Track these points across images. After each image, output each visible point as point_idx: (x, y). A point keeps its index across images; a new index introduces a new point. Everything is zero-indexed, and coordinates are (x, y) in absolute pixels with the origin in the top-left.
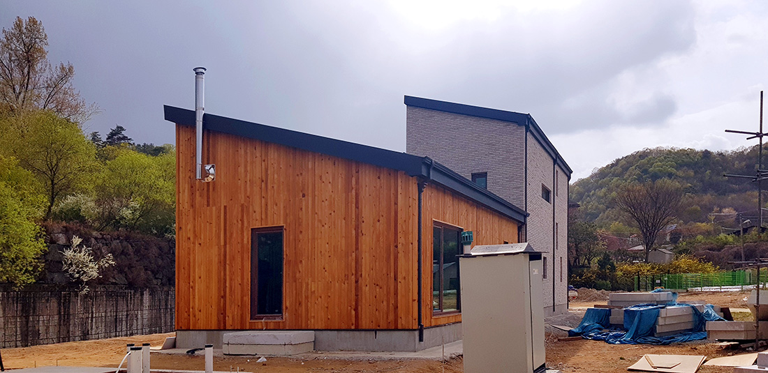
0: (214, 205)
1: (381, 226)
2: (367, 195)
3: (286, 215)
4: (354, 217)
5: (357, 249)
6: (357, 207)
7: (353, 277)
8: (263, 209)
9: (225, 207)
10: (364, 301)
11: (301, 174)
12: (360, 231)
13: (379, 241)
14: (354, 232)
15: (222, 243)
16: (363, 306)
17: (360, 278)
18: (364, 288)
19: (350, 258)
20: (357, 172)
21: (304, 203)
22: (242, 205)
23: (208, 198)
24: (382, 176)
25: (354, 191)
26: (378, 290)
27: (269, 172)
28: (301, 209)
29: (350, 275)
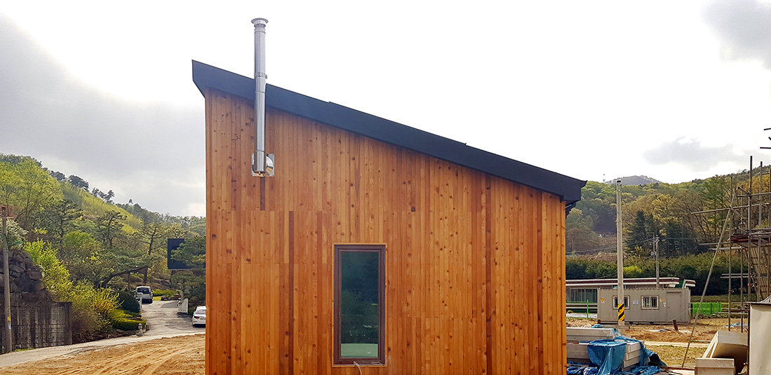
0: (273, 208)
1: (520, 256)
2: (502, 218)
3: (387, 232)
4: (484, 241)
5: (488, 281)
6: (488, 230)
7: (484, 314)
8: (353, 222)
9: (291, 214)
10: (498, 344)
11: (410, 182)
12: (492, 259)
13: (518, 273)
14: (484, 260)
15: (287, 261)
16: (498, 350)
17: (493, 316)
18: (498, 328)
19: (479, 291)
20: (488, 188)
21: (413, 219)
22: (319, 214)
23: (262, 198)
24: (521, 197)
25: (484, 211)
26: (517, 331)
27: (361, 175)
28: (410, 226)
29: (479, 312)
